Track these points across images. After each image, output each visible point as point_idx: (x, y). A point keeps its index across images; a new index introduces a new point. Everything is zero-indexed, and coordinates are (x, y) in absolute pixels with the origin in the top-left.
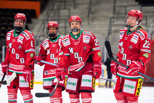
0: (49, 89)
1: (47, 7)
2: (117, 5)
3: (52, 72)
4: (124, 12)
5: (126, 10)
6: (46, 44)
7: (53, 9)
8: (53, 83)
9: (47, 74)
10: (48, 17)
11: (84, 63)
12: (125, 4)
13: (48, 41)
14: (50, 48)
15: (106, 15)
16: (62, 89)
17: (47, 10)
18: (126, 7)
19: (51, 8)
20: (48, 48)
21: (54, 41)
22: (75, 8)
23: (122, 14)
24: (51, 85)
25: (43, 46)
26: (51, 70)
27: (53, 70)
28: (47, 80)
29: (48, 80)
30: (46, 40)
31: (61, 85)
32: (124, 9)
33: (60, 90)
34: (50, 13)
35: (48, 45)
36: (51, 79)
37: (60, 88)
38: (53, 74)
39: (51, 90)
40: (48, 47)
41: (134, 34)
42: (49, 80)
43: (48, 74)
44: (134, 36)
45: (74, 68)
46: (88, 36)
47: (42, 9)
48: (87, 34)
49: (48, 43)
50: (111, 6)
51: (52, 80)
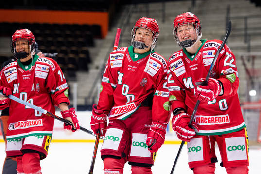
0: (16, 156)
1: (120, 21)
2: (232, 15)
3: (23, 124)
4: (243, 26)
5: (246, 24)
6: (13, 72)
7: (128, 23)
8: (24, 146)
9: (13, 128)
10: (122, 35)
11: (135, 106)
12: (244, 14)
13: (15, 68)
14: (19, 80)
15: (214, 32)
16: (40, 156)
17: (119, 25)
18: (246, 18)
19: (125, 22)
20: (15, 82)
21: (27, 67)
22: (163, 21)
23: (240, 30)
24: (19, 149)
25: (6, 75)
26: (21, 122)
27: (24, 122)
28: (12, 139)
29: (14, 140)
30: (13, 65)
31: (38, 150)
32: (243, 21)
33: (37, 158)
34: (124, 30)
35: (16, 74)
36: (20, 138)
37: (37, 155)
38: (24, 128)
39: (20, 157)
40: (16, 78)
41: (204, 52)
42: (17, 139)
43: (15, 129)
44: (206, 54)
45: (116, 111)
46: (156, 63)
47: (112, 24)
48: (158, 59)
49: (16, 71)
50: (222, 17)
51: (23, 139)
